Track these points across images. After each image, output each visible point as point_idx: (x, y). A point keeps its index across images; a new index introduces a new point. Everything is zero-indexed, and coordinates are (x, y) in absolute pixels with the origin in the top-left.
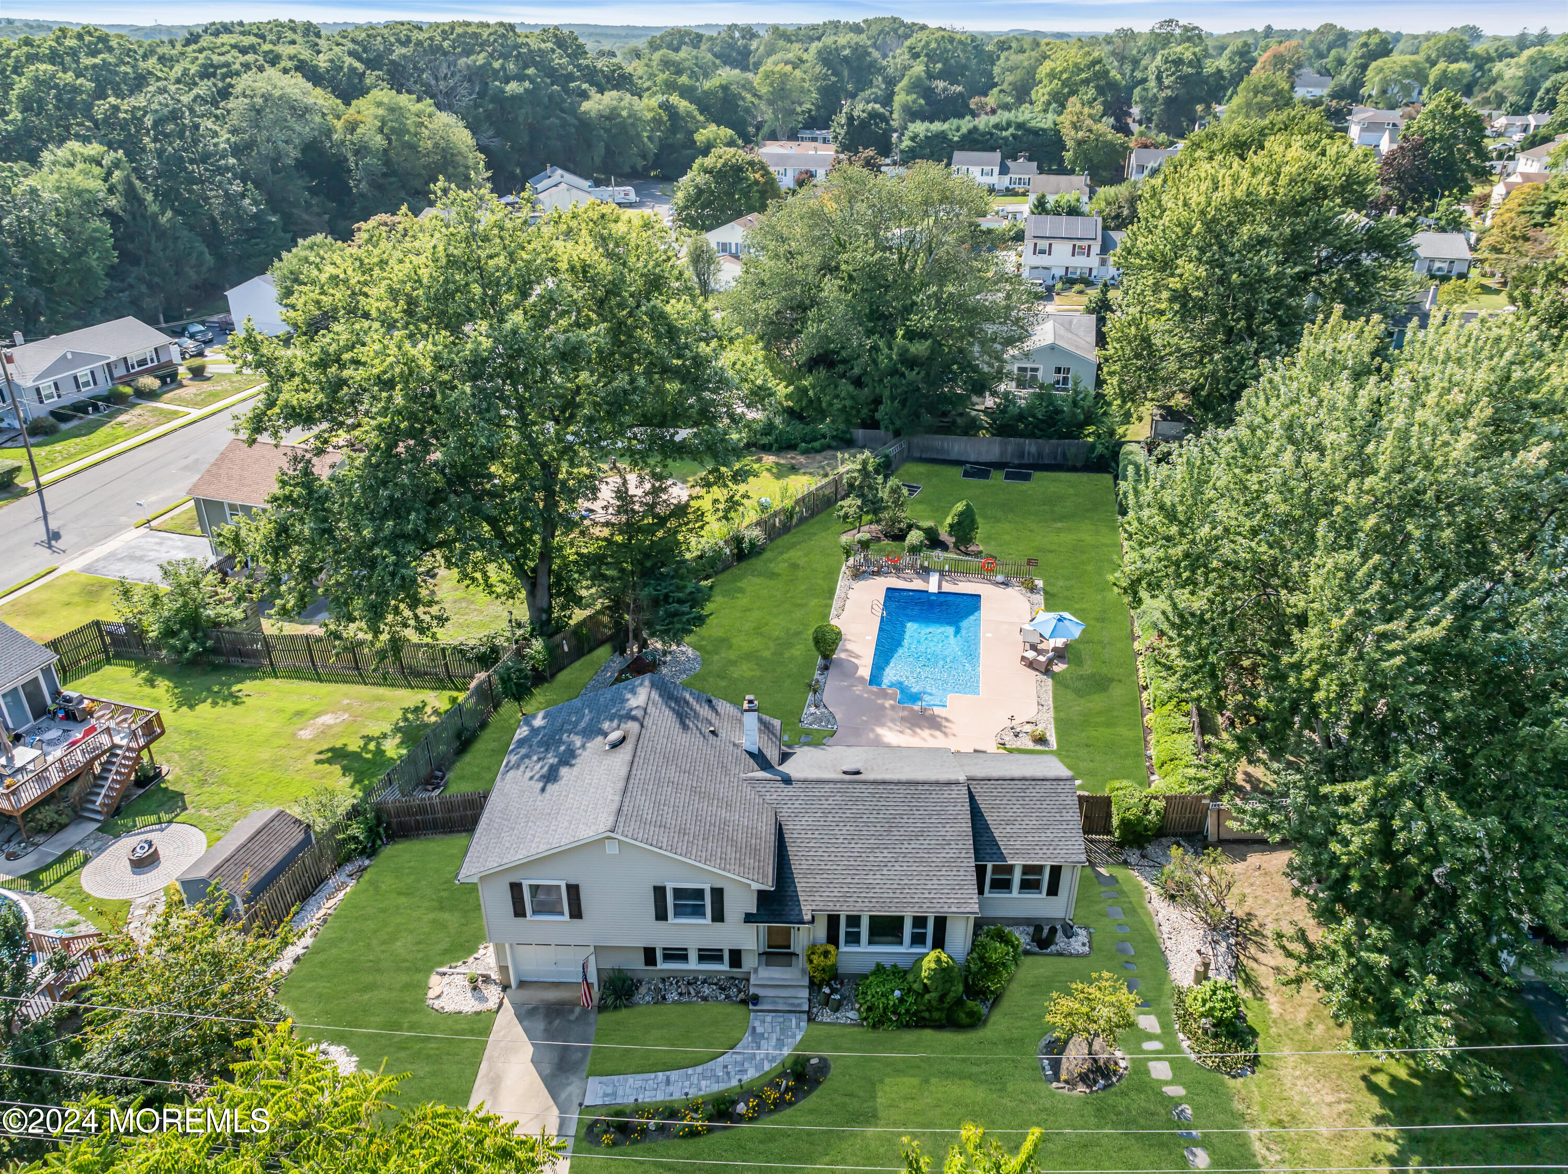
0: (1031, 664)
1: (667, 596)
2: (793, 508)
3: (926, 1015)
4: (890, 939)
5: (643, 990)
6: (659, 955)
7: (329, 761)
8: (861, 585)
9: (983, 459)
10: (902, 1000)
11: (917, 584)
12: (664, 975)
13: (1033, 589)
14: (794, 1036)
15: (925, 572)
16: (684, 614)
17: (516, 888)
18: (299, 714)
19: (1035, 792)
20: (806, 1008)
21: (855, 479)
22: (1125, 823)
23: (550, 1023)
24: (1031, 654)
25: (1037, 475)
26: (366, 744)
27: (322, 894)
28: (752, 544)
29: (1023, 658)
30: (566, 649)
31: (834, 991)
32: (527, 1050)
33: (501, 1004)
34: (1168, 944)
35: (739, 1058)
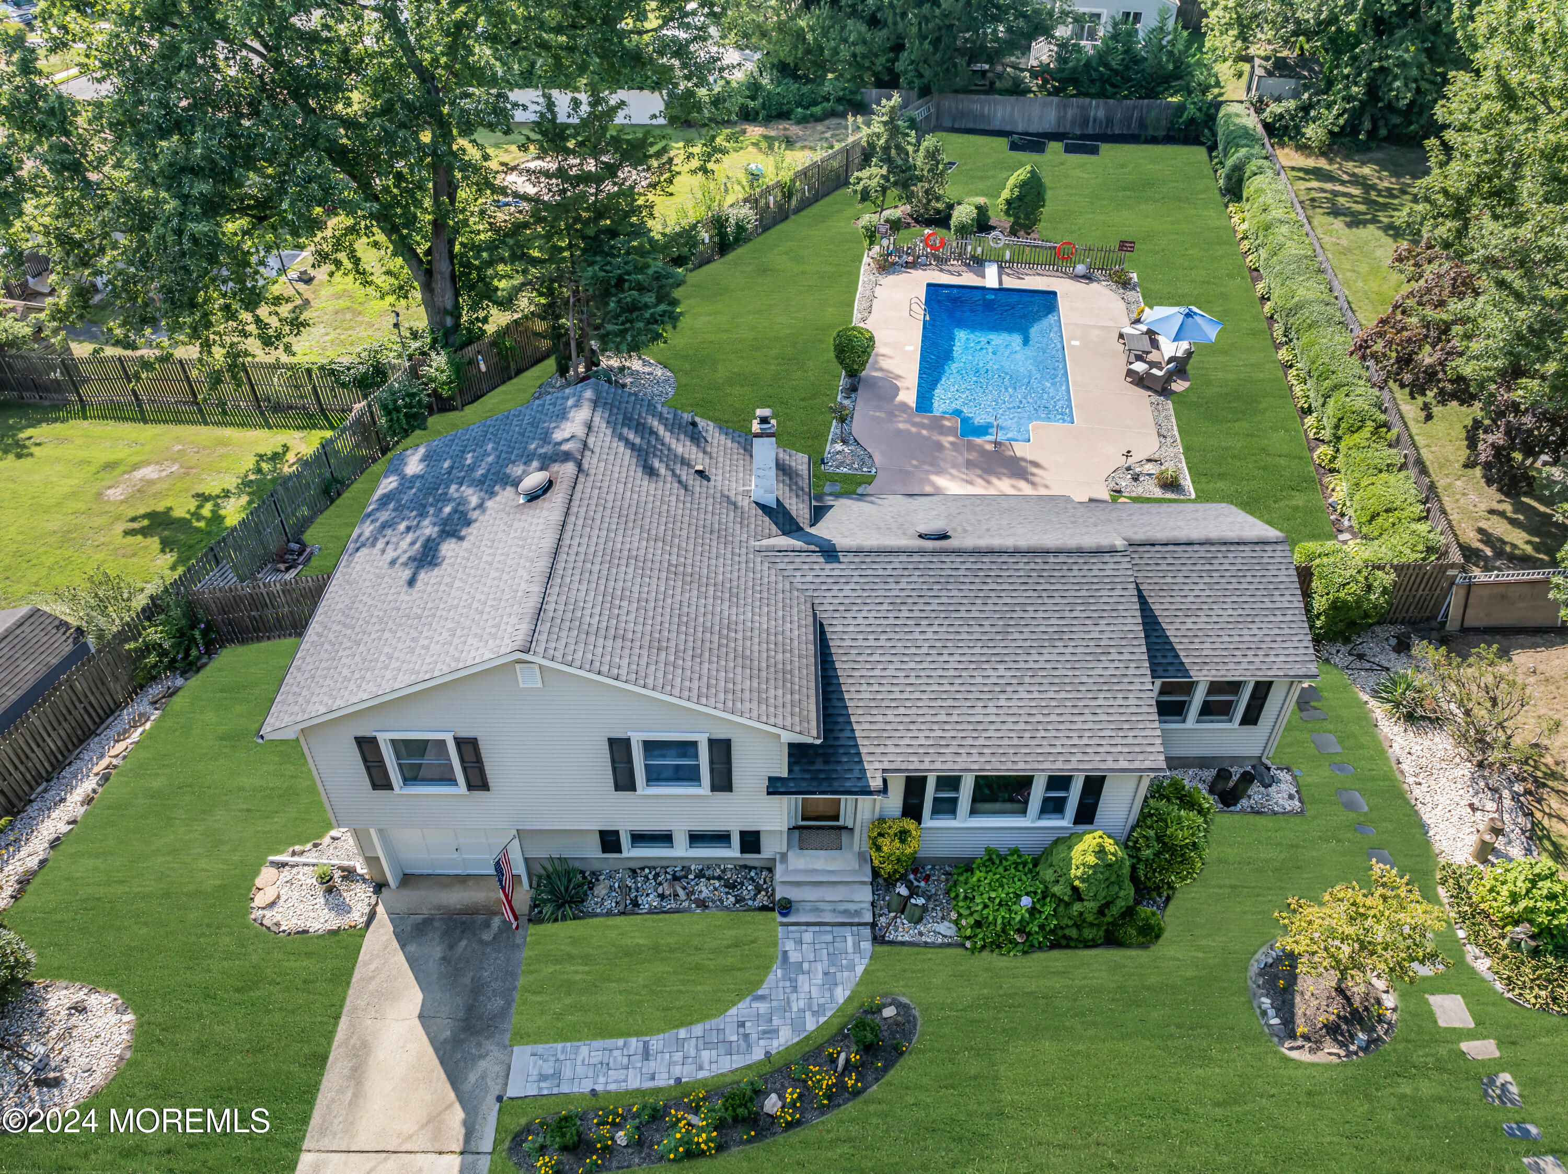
0: (1140, 381)
1: (620, 281)
2: (793, 181)
3: (1074, 933)
4: (1009, 806)
5: (601, 890)
6: (625, 840)
7: (144, 532)
8: (890, 280)
9: (1033, 129)
10: (1033, 911)
11: (968, 279)
12: (633, 865)
13: (1125, 284)
14: (852, 968)
15: (977, 263)
16: (646, 306)
17: (367, 746)
18: (110, 466)
20: (868, 918)
21: (878, 136)
23: (451, 947)
24: (1140, 367)
25: (1104, 148)
26: (200, 507)
27: (111, 733)
28: (740, 227)
29: (1130, 373)
30: (483, 368)
31: (913, 892)
32: (413, 998)
33: (372, 915)
34: (1417, 792)
35: (762, 1007)
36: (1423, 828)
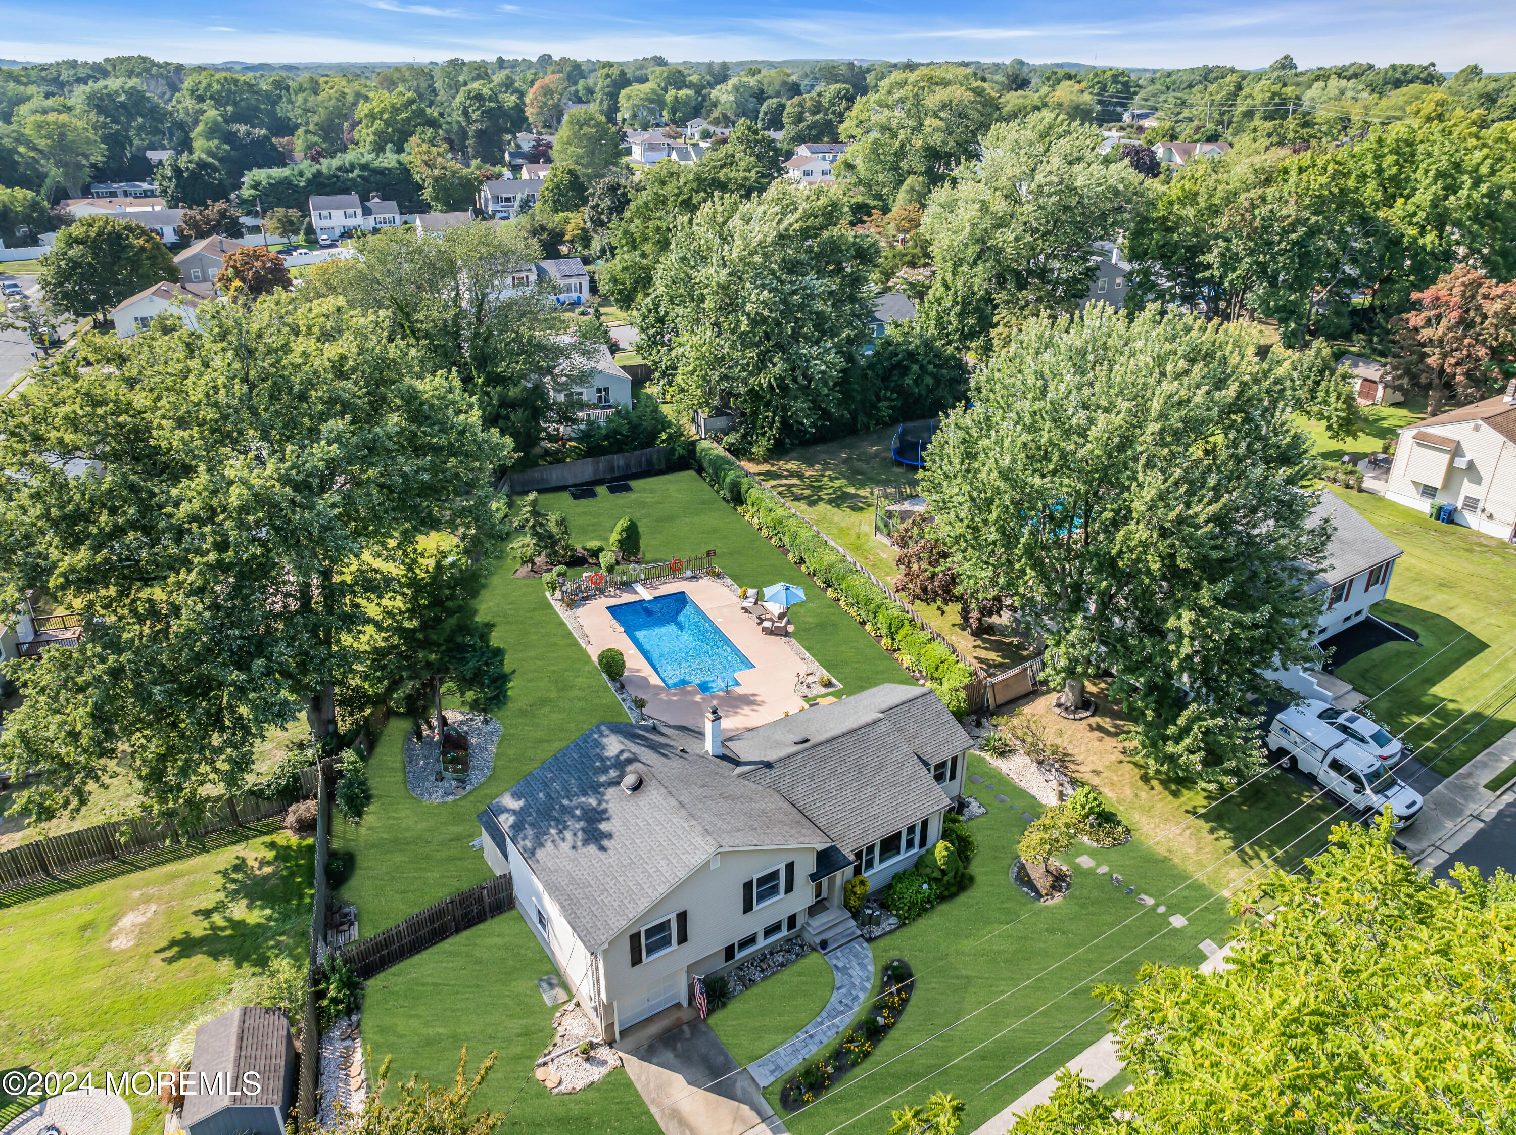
0: (771, 633)
3: (946, 893)
4: (892, 853)
5: (730, 984)
6: (736, 950)
7: (182, 956)
8: (583, 612)
9: (580, 480)
10: (930, 889)
13: (718, 576)
14: (867, 957)
15: (629, 586)
17: (635, 938)
20: (859, 933)
23: (674, 1050)
24: (765, 625)
25: (633, 484)
26: (210, 923)
27: (331, 1069)
29: (764, 629)
30: (365, 753)
31: (872, 911)
32: (678, 1079)
33: (620, 1058)
36: (1034, 798)
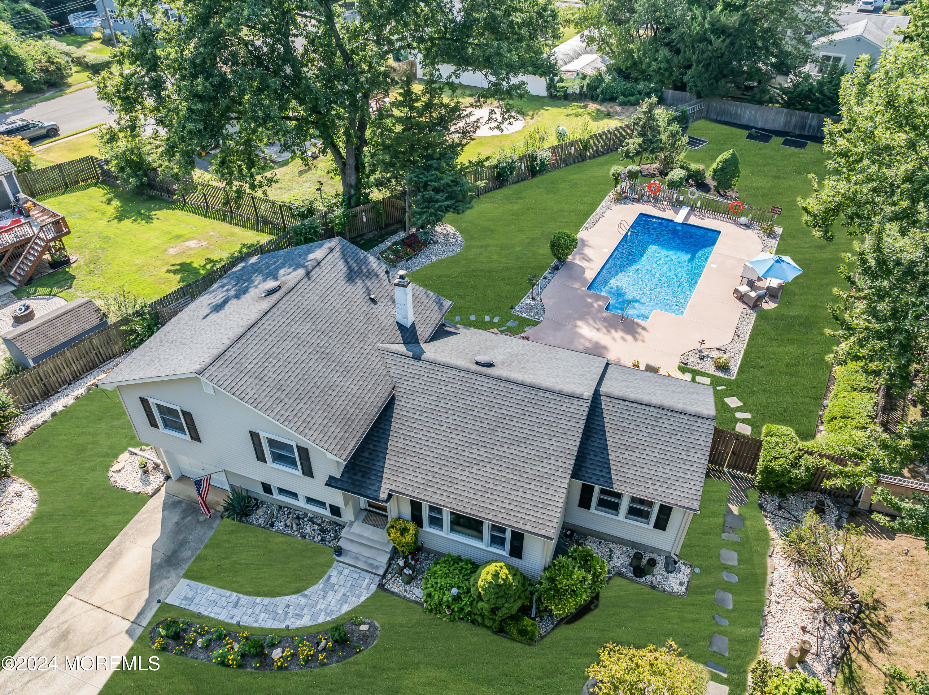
0: (742, 297)
1: (426, 185)
2: (589, 140)
5: (260, 512)
6: (274, 490)
7: (175, 272)
8: (620, 207)
9: (768, 127)
10: (457, 598)
11: (668, 214)
12: (278, 504)
13: (770, 234)
14: (359, 597)
15: (677, 205)
16: (437, 201)
17: (145, 403)
19: (666, 423)
20: (381, 572)
21: (640, 119)
22: (768, 471)
23: (183, 518)
24: (744, 289)
25: (812, 145)
26: (206, 264)
27: (105, 368)
28: (542, 163)
29: (736, 291)
30: (365, 219)
31: (407, 565)
32: (155, 535)
33: (157, 490)
34: (774, 608)
35: (303, 601)
